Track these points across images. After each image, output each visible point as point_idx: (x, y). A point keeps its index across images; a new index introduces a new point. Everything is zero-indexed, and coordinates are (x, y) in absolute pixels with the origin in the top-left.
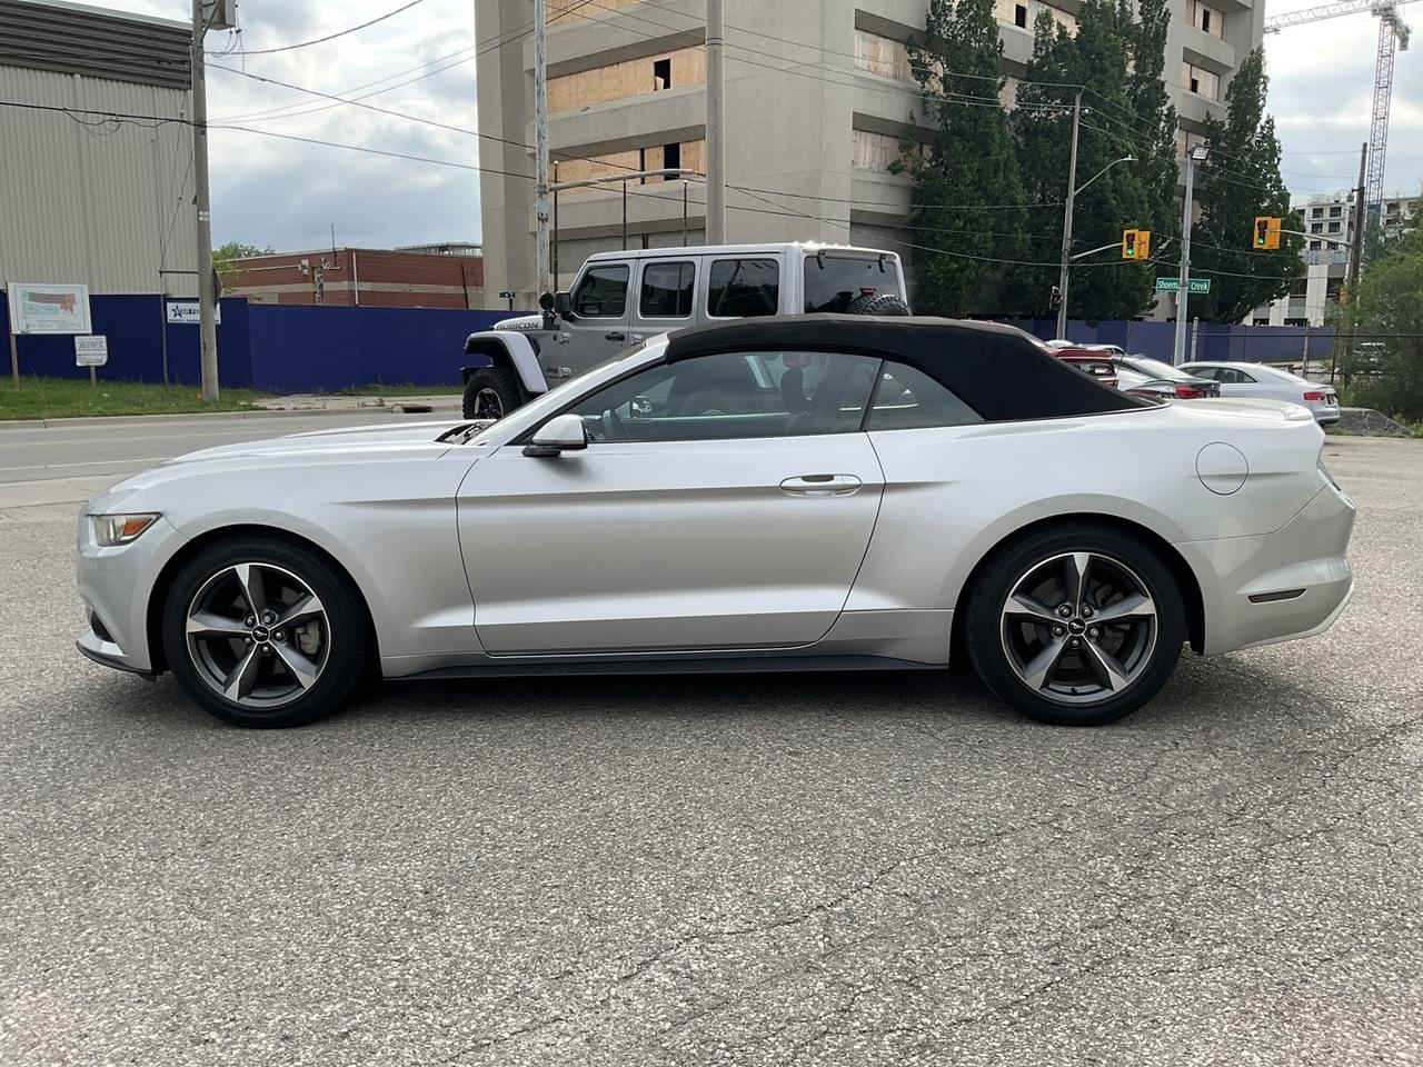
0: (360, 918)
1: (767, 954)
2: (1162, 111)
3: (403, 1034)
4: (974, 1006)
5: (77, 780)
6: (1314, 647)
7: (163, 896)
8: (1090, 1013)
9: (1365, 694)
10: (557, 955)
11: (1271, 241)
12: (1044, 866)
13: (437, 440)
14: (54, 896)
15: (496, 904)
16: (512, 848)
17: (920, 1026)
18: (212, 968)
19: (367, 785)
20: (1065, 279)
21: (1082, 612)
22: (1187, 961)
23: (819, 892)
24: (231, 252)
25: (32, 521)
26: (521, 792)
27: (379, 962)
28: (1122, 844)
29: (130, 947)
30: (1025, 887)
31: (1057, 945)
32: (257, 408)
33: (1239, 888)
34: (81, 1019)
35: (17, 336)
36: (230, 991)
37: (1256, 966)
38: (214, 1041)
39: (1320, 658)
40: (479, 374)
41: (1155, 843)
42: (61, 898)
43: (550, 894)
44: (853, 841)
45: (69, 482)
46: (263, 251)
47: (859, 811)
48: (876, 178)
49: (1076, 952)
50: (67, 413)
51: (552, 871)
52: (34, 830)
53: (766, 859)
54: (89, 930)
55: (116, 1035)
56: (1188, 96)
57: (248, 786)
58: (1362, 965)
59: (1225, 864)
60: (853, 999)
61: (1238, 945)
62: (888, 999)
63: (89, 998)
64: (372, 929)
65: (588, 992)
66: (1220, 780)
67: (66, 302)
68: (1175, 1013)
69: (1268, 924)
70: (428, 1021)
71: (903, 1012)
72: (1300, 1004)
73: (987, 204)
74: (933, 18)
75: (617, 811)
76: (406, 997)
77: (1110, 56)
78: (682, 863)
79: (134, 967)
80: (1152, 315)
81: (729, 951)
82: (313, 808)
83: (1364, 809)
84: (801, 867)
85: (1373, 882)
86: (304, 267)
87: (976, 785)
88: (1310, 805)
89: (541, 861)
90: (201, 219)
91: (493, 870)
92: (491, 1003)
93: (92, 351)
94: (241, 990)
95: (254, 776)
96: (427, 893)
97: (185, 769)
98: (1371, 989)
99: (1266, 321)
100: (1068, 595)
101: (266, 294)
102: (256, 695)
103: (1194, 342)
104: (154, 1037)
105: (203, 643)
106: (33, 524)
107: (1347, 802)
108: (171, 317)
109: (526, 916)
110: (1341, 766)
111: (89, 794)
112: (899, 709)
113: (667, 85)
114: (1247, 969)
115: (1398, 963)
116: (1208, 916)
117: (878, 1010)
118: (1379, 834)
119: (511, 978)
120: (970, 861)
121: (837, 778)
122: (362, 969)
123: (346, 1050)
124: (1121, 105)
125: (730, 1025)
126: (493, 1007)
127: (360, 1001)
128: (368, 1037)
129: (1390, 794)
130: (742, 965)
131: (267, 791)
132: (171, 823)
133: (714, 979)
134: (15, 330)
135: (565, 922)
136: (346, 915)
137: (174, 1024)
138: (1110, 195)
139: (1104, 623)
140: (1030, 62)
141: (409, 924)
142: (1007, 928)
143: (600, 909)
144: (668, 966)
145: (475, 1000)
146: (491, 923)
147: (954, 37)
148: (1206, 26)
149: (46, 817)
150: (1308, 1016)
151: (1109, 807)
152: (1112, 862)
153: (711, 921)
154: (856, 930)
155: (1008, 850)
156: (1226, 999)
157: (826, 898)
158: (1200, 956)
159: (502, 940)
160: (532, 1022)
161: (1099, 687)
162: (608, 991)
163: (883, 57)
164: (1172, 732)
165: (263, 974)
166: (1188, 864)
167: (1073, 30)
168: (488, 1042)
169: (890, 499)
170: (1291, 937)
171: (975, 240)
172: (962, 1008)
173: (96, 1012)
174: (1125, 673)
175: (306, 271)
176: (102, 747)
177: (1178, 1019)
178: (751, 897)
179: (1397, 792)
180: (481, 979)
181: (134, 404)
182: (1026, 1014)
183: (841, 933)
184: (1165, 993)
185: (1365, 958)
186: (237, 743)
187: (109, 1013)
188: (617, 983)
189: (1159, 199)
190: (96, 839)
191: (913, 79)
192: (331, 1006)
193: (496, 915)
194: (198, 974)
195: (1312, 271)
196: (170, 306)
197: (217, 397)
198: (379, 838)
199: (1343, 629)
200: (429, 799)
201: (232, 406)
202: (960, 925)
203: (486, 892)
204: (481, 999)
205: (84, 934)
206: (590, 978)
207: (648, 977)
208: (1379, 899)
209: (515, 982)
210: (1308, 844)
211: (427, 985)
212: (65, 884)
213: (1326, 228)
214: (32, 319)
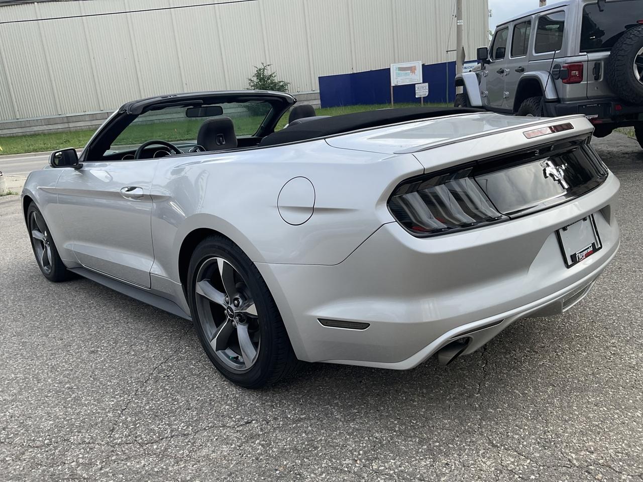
21: (233, 303)
35: (393, 86)
67: (412, 69)
90: (458, 24)
93: (422, 91)
134: (393, 84)
214: (399, 79)
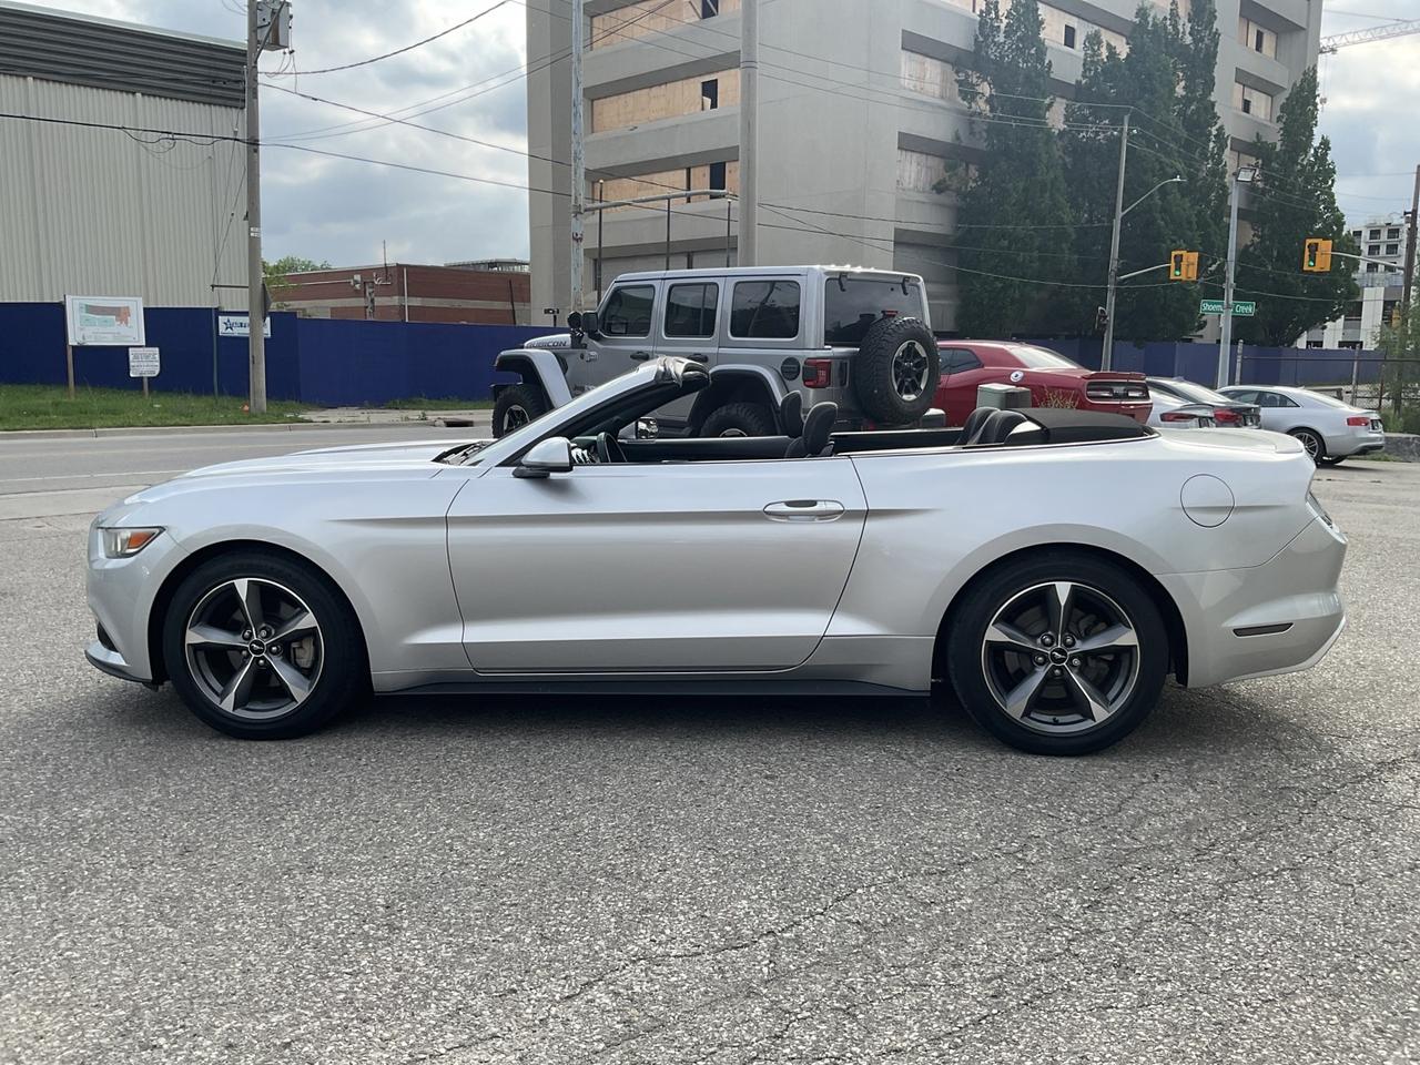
0: (320, 931)
1: (710, 978)
2: (1210, 132)
3: (343, 1045)
4: (906, 1036)
5: (73, 787)
6: (1314, 681)
7: (136, 903)
8: (1020, 1047)
9: (1358, 730)
10: (504, 973)
11: (1323, 263)
12: (1001, 898)
13: (434, 461)
14: (33, 900)
15: (453, 921)
16: (477, 866)
17: (849, 1055)
18: (171, 975)
19: (348, 799)
20: (1111, 299)
21: (1064, 641)
22: (1130, 996)
23: (772, 917)
24: (287, 266)
25: (72, 530)
26: (496, 809)
27: (331, 974)
28: (1084, 877)
29: (97, 952)
30: (978, 918)
31: (1001, 977)
32: (302, 421)
33: (1194, 924)
34: (39, 1022)
35: (73, 347)
36: (185, 998)
37: (1196, 1005)
38: (161, 1047)
39: (1318, 692)
40: (508, 390)
41: (1117, 877)
42: (39, 902)
43: (507, 912)
44: (814, 867)
45: (112, 491)
46: (319, 265)
47: (825, 836)
48: (921, 197)
49: (1019, 985)
50: (119, 423)
51: (513, 889)
52: (24, 835)
53: (725, 882)
54: (61, 935)
55: (70, 1038)
56: (1239, 116)
57: (234, 797)
58: (1305, 1008)
59: (1185, 900)
60: (788, 1026)
61: (1182, 983)
62: (823, 1027)
63: (50, 1001)
64: (329, 942)
65: (529, 1011)
66: (1195, 814)
67: (121, 314)
68: (1105, 1049)
69: (1216, 963)
70: (370, 1034)
71: (835, 1040)
72: (1235, 1045)
73: (1033, 224)
74: (981, 39)
75: (586, 831)
76: (351, 1009)
77: (1160, 76)
78: (641, 884)
79: (97, 972)
80: (1201, 336)
81: (672, 974)
82: (293, 820)
83: (1337, 847)
84: (757, 892)
85: (1331, 923)
86: (356, 282)
87: (947, 813)
88: (1281, 842)
89: (503, 879)
90: (252, 234)
91: (455, 887)
92: (432, 1018)
93: (145, 363)
94: (194, 998)
95: (242, 787)
96: (388, 907)
97: (176, 778)
98: (1310, 1033)
99: (1320, 344)
100: (1050, 625)
101: (318, 309)
102: (252, 707)
103: (1239, 366)
104: (105, 1041)
105: (201, 655)
106: (71, 533)
107: (1320, 841)
108: (222, 330)
109: (480, 933)
110: (1321, 803)
111: (81, 800)
112: (882, 735)
113: (714, 105)
114: (1186, 1007)
115: (1342, 1006)
116: (1158, 952)
117: (811, 1038)
118: (1346, 873)
119: (456, 994)
120: (927, 890)
121: (808, 803)
122: (313, 981)
123: (286, 1060)
124: (1170, 125)
125: (662, 1048)
126: (434, 1022)
127: (307, 1012)
128: (308, 1048)
129: (1366, 833)
130: (685, 988)
131: (252, 802)
132: (154, 832)
133: (654, 1002)
134: (72, 342)
135: (518, 941)
136: (307, 927)
137: (126, 1029)
138: (1158, 215)
139: (1086, 653)
140: (1078, 82)
141: (366, 937)
142: (954, 958)
143: (554, 929)
144: (611, 987)
145: (418, 1015)
146: (445, 940)
147: (1002, 57)
148: (1259, 47)
149: (37, 822)
150: (1239, 1058)
151: (1077, 839)
152: (1071, 895)
153: (660, 944)
154: (803, 957)
155: (968, 880)
156: (1159, 1037)
157: (777, 924)
158: (1142, 994)
159: (453, 957)
160: (469, 1039)
161: (1081, 718)
162: (549, 1011)
163: (929, 77)
164: (1154, 764)
165: (218, 982)
166: (1146, 899)
167: (1123, 50)
168: (423, 1056)
169: (873, 525)
170: (1238, 976)
171: (1020, 259)
172: (894, 1038)
173: (54, 1015)
174: (1107, 703)
175: (357, 286)
176: (102, 755)
177: (1107, 1056)
178: (704, 920)
179: (1373, 831)
180: (426, 995)
181: (183, 415)
182: (956, 1047)
183: (787, 960)
184: (1100, 1029)
185: (1309, 1000)
186: (231, 753)
187: (67, 1016)
188: (558, 1002)
189: (1209, 220)
190: (81, 845)
191: (959, 99)
192: (278, 1016)
193: (451, 931)
194: (156, 980)
195: (1368, 294)
196: (222, 319)
197: (265, 407)
198: (352, 852)
199: (1348, 662)
200: (406, 814)
201: (279, 418)
202: (906, 955)
203: (445, 908)
204: (423, 1014)
205: (55, 938)
206: (533, 996)
207: (589, 997)
208: (1335, 941)
209: (459, 998)
210: (1272, 882)
211: (374, 998)
212: (45, 888)
213: (1383, 250)
214: (89, 331)
